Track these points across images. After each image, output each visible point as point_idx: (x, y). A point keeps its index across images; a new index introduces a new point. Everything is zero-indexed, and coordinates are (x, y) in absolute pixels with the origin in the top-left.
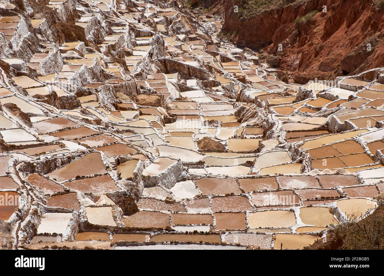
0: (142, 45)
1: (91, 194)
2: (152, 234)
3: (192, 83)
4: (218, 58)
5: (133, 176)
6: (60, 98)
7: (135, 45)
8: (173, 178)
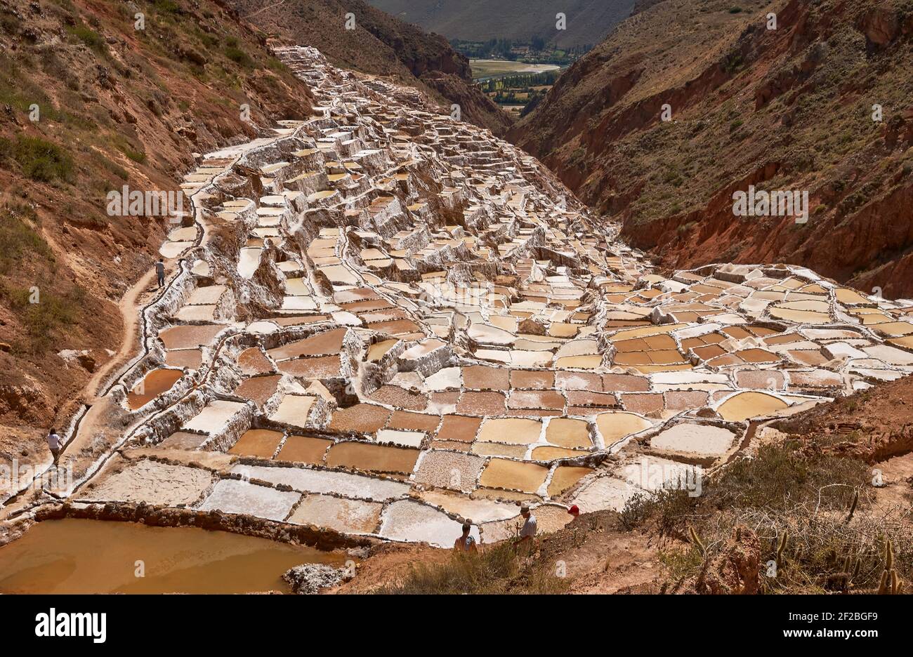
0: (524, 235)
1: (302, 378)
2: (337, 441)
3: (562, 270)
4: (604, 253)
5: (380, 359)
6: (401, 271)
7: (518, 234)
8: (437, 363)
